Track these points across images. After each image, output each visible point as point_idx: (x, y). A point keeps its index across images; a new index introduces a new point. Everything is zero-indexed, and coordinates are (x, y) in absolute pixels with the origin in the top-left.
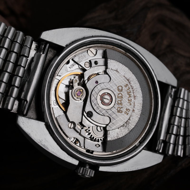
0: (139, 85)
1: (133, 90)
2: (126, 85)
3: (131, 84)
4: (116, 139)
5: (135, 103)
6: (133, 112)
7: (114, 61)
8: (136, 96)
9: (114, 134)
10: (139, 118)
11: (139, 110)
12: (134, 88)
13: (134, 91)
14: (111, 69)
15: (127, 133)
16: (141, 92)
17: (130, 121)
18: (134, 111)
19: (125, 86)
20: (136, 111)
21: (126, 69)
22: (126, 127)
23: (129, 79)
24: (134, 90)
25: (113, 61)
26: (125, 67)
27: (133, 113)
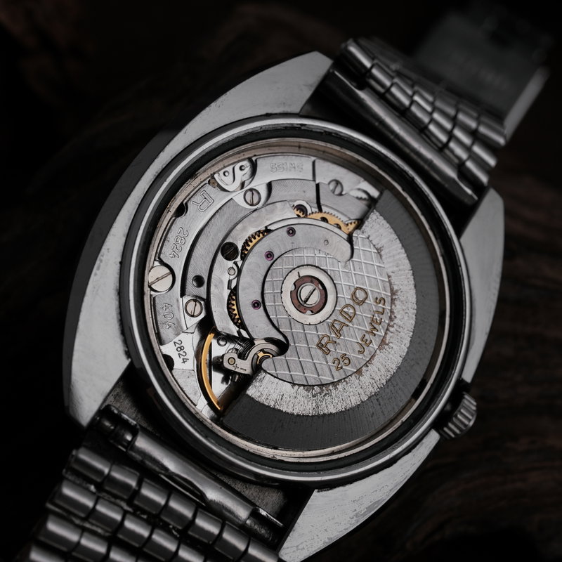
0: (414, 323)
1: (392, 324)
2: (380, 301)
3: (393, 306)
4: (269, 407)
5: (376, 359)
6: (356, 377)
7: (388, 225)
8: (387, 345)
9: (272, 391)
10: (362, 402)
11: (373, 381)
12: (396, 321)
13: (391, 329)
14: (368, 238)
15: (306, 413)
16: (407, 341)
17: (334, 391)
18: (362, 375)
19: (377, 299)
20: (365, 378)
21: (406, 264)
22: (314, 396)
23: (397, 291)
24: (393, 326)
25: (384, 222)
26: (406, 258)
27: (353, 376)
